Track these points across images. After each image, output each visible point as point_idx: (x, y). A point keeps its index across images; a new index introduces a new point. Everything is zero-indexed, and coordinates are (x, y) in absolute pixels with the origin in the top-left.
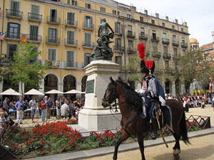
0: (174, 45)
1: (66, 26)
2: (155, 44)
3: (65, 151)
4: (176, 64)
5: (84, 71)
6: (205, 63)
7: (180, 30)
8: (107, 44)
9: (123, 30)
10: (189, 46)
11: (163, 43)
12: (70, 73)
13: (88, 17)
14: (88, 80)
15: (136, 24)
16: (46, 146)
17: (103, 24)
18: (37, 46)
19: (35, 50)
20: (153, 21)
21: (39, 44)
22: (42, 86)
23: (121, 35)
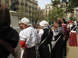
0: (32, 8)
6: (42, 15)
7: (35, 3)
10: (37, 9)
11: (29, 7)
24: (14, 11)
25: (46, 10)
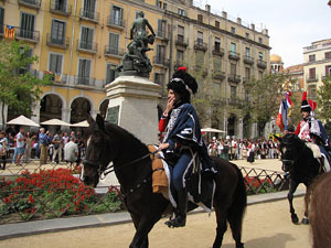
0: (245, 62)
1: (81, 19)
2: (217, 59)
3: (66, 214)
4: (247, 92)
5: (105, 92)
7: (257, 40)
8: (143, 51)
9: (170, 34)
10: (268, 65)
11: (230, 57)
12: (82, 94)
13: (116, 8)
14: (110, 106)
15: (191, 26)
16: (38, 206)
17: (140, 20)
18: (31, 47)
19: (28, 53)
20: (217, 23)
21: (35, 44)
22: (36, 111)
23: (166, 41)
24: (140, 74)
25: (312, 71)
